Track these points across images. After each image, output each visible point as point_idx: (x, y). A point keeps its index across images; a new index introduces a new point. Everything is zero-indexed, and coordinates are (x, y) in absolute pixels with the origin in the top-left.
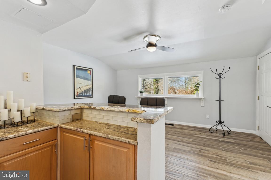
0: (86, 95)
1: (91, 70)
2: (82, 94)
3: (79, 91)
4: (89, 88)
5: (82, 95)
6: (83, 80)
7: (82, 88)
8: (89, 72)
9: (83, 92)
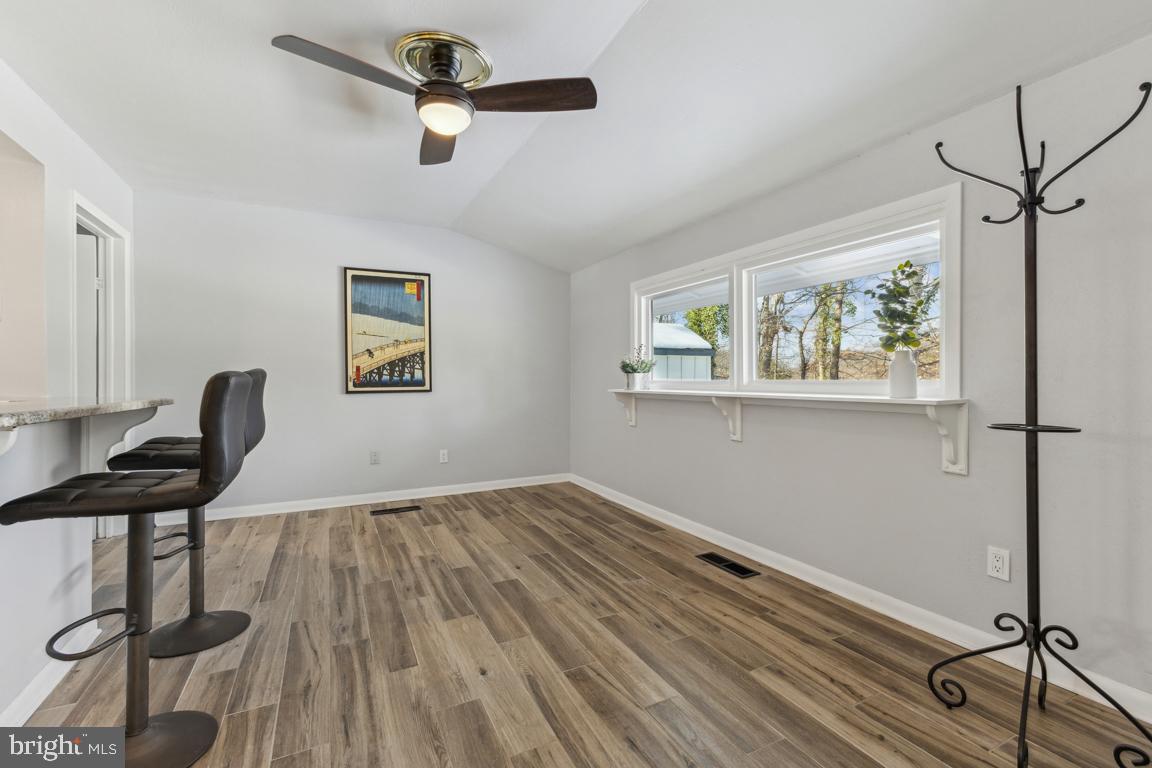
0: (395, 378)
1: (421, 281)
2: (380, 374)
3: (366, 364)
4: (413, 352)
5: (377, 378)
6: (382, 319)
7: (376, 354)
8: (410, 289)
9: (384, 368)
